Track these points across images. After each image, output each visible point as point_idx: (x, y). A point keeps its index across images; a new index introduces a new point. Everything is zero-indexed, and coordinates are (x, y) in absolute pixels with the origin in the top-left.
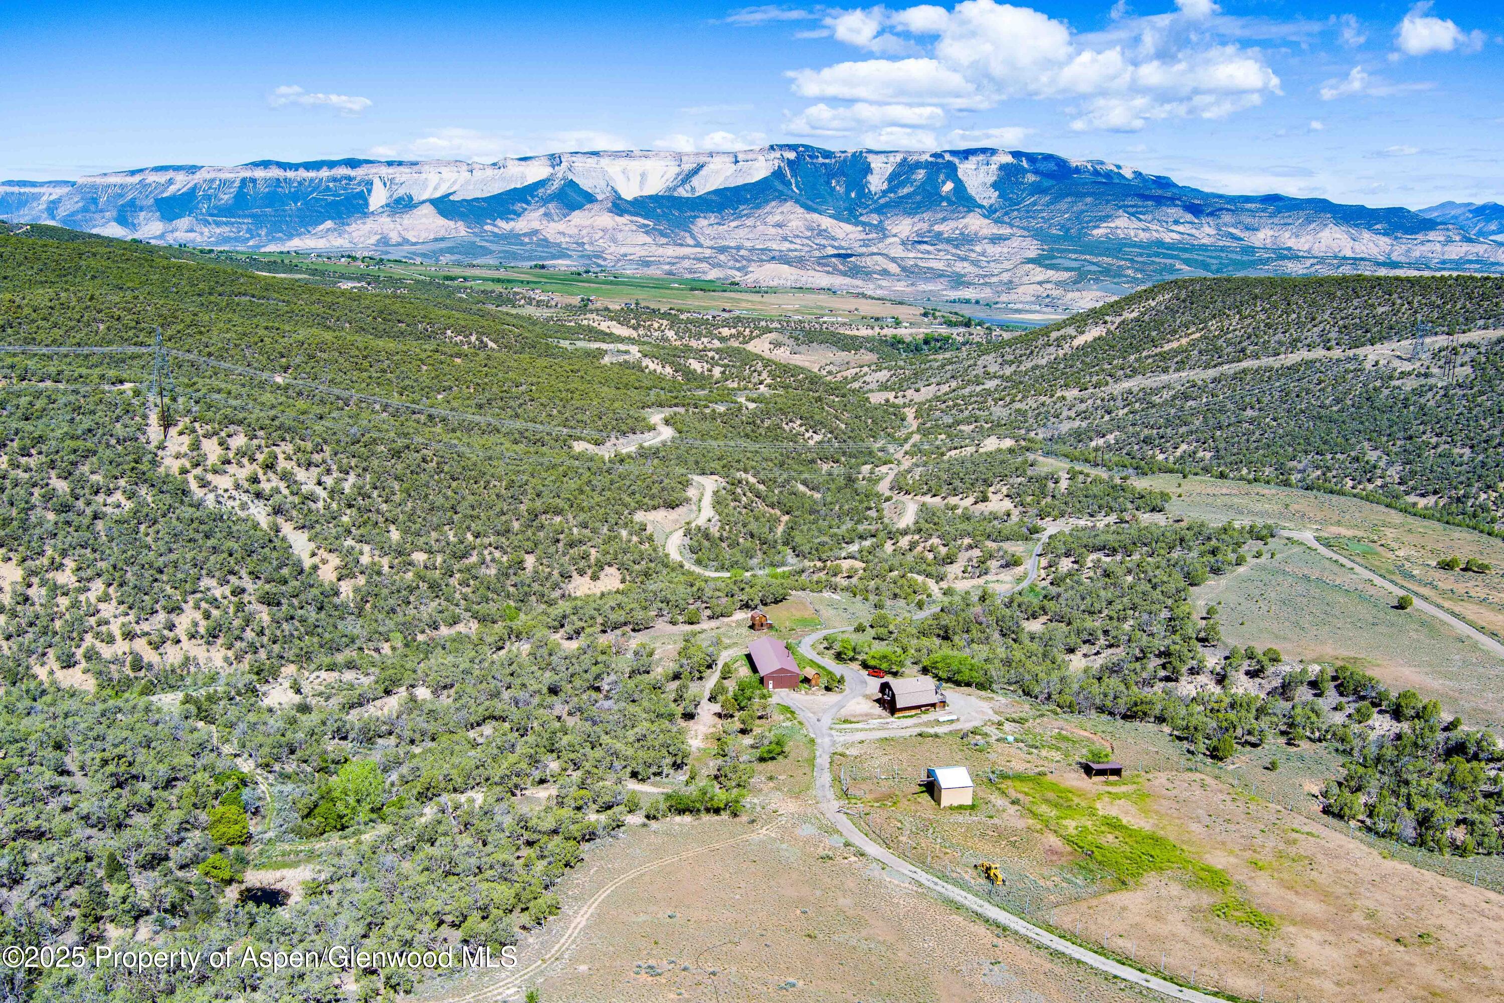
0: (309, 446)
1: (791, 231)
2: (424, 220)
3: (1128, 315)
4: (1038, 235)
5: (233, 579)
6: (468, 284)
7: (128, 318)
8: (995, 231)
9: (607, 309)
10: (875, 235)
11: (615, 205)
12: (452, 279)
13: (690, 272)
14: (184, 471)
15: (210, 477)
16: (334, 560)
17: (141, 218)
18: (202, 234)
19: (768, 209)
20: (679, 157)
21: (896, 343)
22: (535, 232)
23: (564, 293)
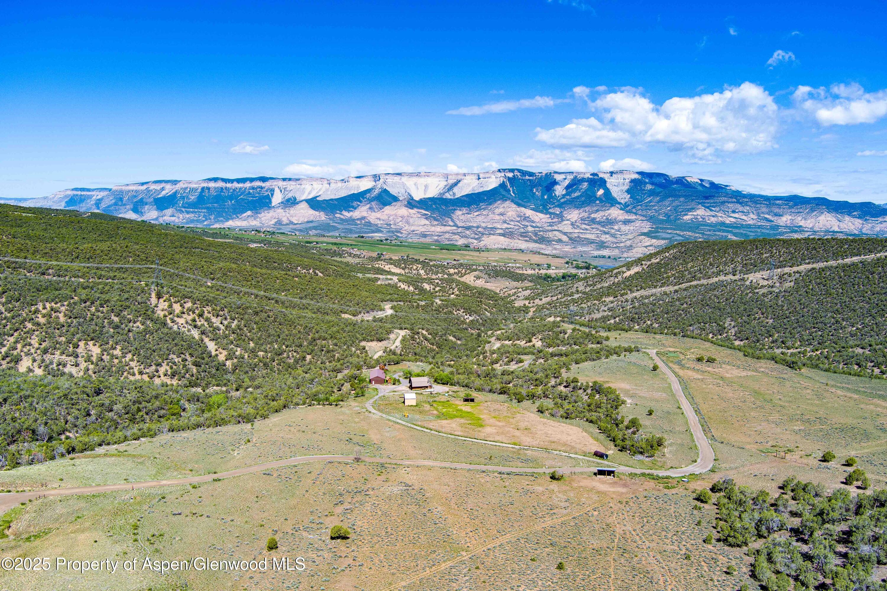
0: (218, 308)
1: (509, 218)
2: (302, 211)
3: (654, 261)
4: (650, 219)
5: (183, 356)
6: (318, 246)
7: (143, 256)
8: (627, 217)
9: (391, 259)
10: (557, 220)
11: (409, 203)
12: (310, 243)
13: (449, 241)
14: (165, 316)
15: (176, 319)
16: (225, 353)
17: (146, 209)
18: (179, 218)
19: (496, 205)
20: (446, 176)
21: (547, 277)
22: (364, 218)
23: (369, 250)
